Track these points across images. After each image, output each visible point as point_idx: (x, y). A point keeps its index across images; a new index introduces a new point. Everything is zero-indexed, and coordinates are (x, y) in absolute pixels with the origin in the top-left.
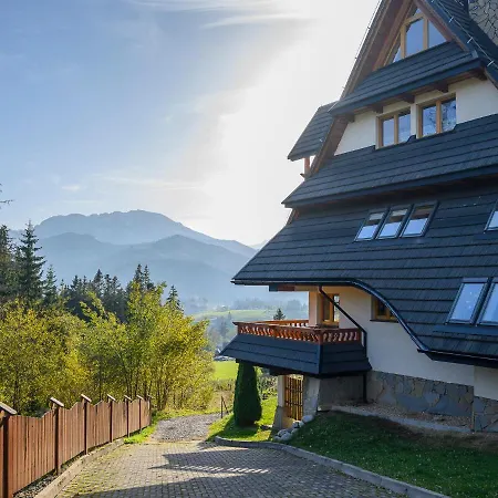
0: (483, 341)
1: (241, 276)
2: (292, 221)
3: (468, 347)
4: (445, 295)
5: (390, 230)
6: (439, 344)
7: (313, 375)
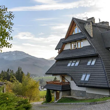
0: (85, 84)
1: (47, 73)
2: (56, 62)
3: (83, 85)
4: (80, 76)
5: (73, 65)
6: (79, 84)
7: (61, 91)
